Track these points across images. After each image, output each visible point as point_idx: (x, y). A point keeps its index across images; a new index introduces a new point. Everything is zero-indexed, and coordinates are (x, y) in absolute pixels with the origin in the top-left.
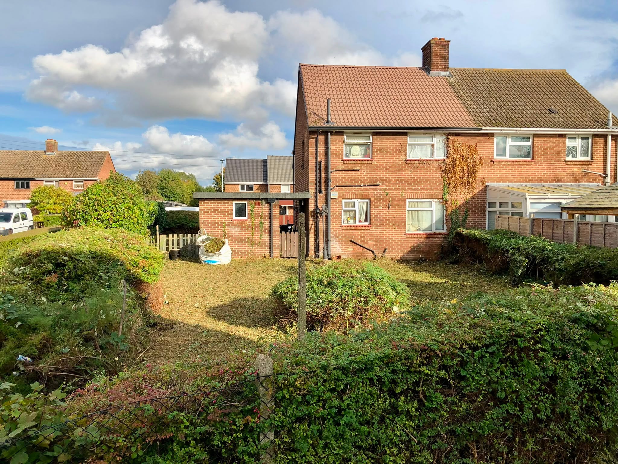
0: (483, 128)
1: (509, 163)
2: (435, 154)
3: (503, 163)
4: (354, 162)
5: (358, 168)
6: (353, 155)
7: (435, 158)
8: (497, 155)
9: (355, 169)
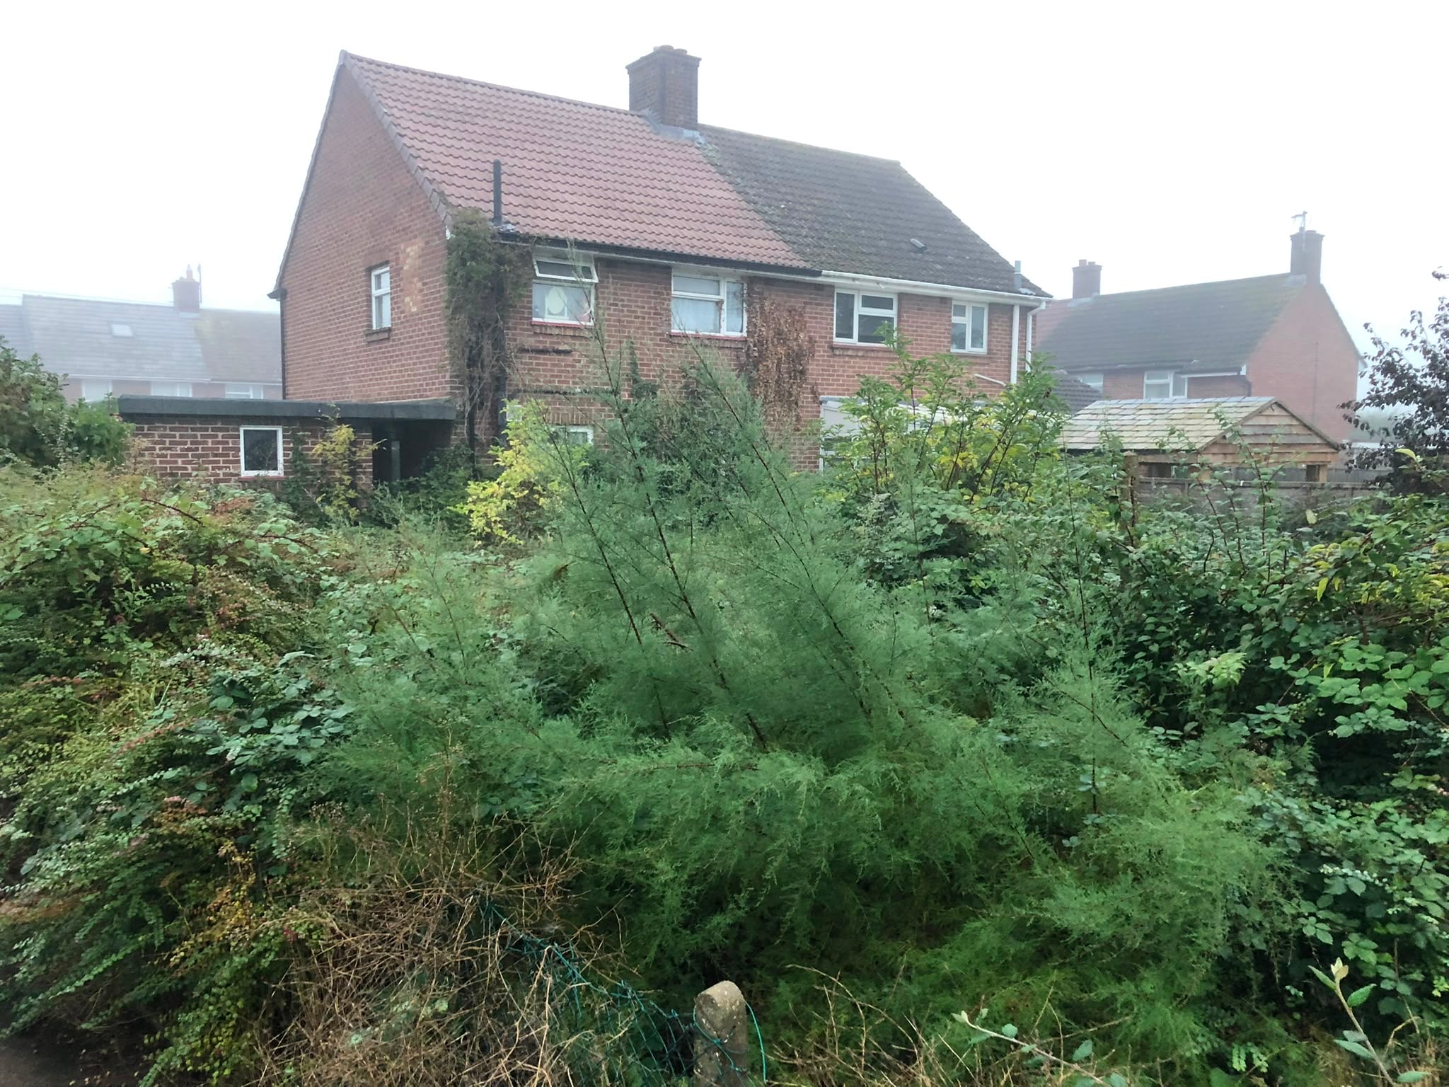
0: (824, 272)
1: (860, 354)
2: (724, 324)
3: (850, 353)
4: (557, 331)
5: (566, 347)
6: (550, 313)
7: (724, 333)
8: (838, 336)
9: (561, 348)
